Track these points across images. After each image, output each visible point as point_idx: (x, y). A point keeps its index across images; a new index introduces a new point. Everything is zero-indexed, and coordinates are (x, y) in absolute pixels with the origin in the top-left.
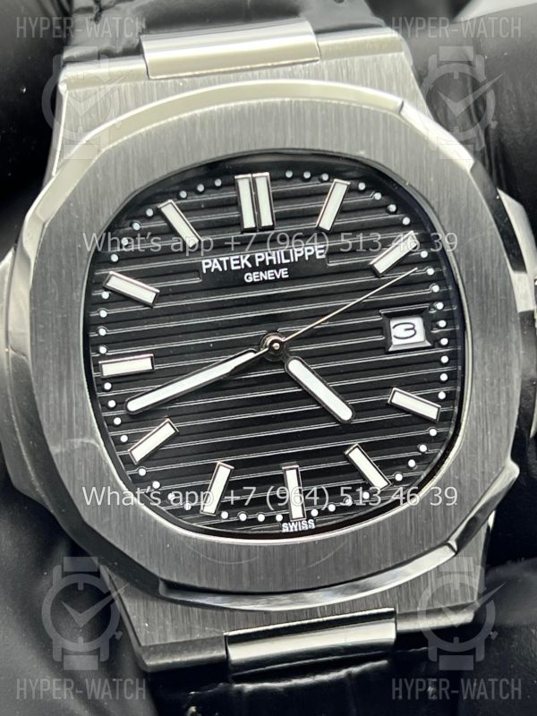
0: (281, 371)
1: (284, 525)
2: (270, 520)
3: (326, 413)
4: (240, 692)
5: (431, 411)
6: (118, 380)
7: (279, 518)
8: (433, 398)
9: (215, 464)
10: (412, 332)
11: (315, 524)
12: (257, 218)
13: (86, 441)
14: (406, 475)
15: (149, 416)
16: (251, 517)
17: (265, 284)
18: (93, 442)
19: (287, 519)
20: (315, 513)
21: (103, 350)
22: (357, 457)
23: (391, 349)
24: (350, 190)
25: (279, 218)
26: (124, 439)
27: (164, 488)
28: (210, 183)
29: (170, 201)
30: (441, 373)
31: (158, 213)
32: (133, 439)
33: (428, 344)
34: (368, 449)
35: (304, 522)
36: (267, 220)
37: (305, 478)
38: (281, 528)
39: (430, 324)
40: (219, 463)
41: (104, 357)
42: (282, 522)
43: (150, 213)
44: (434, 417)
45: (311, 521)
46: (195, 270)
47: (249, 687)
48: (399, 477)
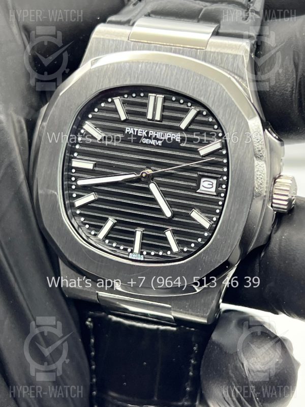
0: (147, 186)
1: (131, 254)
2: (125, 250)
3: (160, 211)
4: (110, 319)
5: (207, 225)
6: (79, 170)
7: (129, 250)
8: (211, 219)
9: (108, 218)
10: (211, 186)
11: (144, 258)
12: (154, 115)
13: (53, 192)
14: (189, 249)
15: (87, 189)
16: (118, 246)
17: (150, 145)
18: (56, 193)
19: (132, 251)
20: (145, 253)
21: (76, 154)
22: (169, 234)
23: (198, 191)
24: (199, 113)
25: (163, 117)
26: (74, 195)
27: (85, 222)
28: (138, 94)
29: (119, 97)
30: (217, 209)
31: (113, 101)
32: (78, 197)
33: (215, 194)
34: (174, 233)
35: (139, 255)
36: (158, 117)
37: (144, 236)
38: (129, 255)
39: (219, 185)
40: (110, 218)
41: (75, 158)
42: (130, 252)
43: (110, 100)
44: (207, 228)
45: (142, 256)
46: (122, 131)
47: (114, 318)
48: (185, 249)
